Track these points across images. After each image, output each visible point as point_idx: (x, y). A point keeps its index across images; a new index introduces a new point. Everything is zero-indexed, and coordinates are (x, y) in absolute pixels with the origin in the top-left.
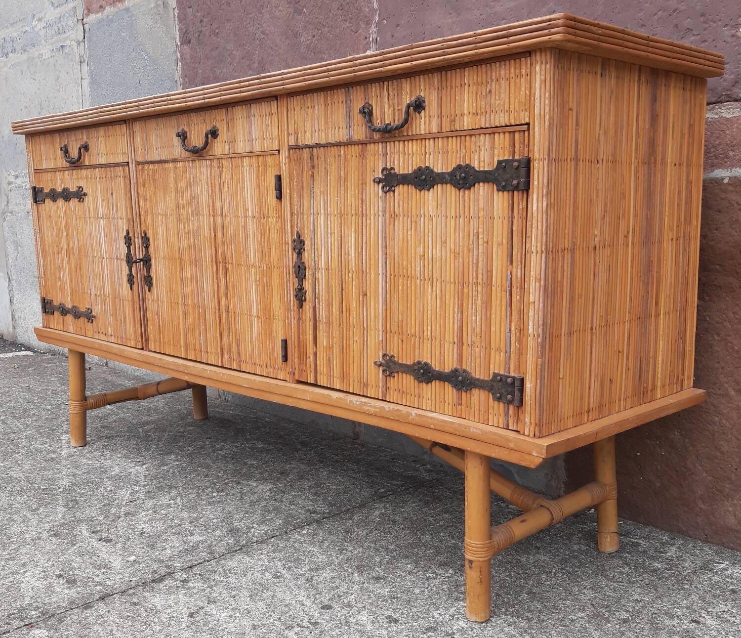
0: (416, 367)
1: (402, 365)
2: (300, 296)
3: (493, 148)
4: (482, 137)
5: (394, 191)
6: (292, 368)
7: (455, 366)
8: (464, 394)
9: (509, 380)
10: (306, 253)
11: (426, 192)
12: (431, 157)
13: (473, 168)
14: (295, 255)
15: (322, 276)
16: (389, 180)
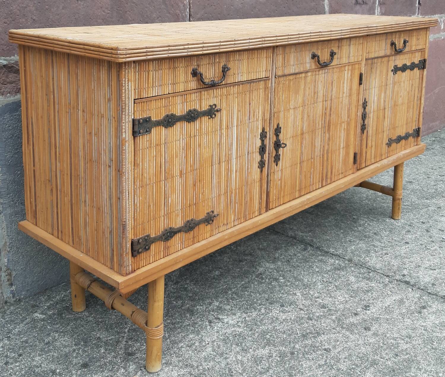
2: (363, 128)
3: (418, 56)
4: (417, 53)
5: (396, 74)
10: (367, 107)
11: (404, 73)
12: (406, 60)
13: (415, 63)
14: (363, 110)
16: (396, 70)
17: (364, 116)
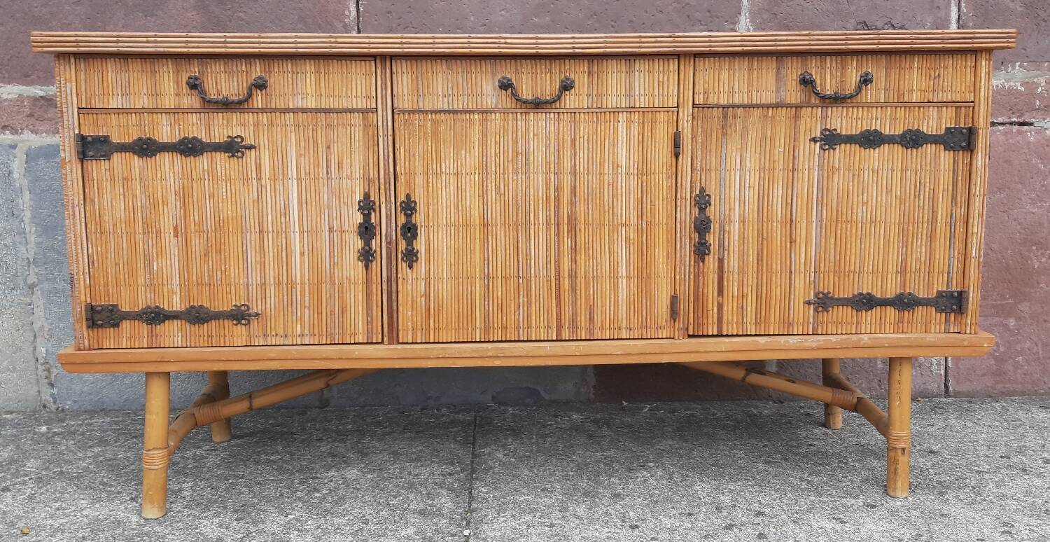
0: (857, 299)
1: (839, 299)
2: (701, 251)
3: (940, 118)
4: (931, 109)
5: (834, 149)
6: (684, 323)
7: (898, 291)
8: (906, 313)
9: (956, 294)
10: (713, 207)
11: (872, 150)
12: (878, 122)
13: (923, 132)
14: (696, 211)
15: (735, 228)
16: (830, 140)
17: (702, 226)
